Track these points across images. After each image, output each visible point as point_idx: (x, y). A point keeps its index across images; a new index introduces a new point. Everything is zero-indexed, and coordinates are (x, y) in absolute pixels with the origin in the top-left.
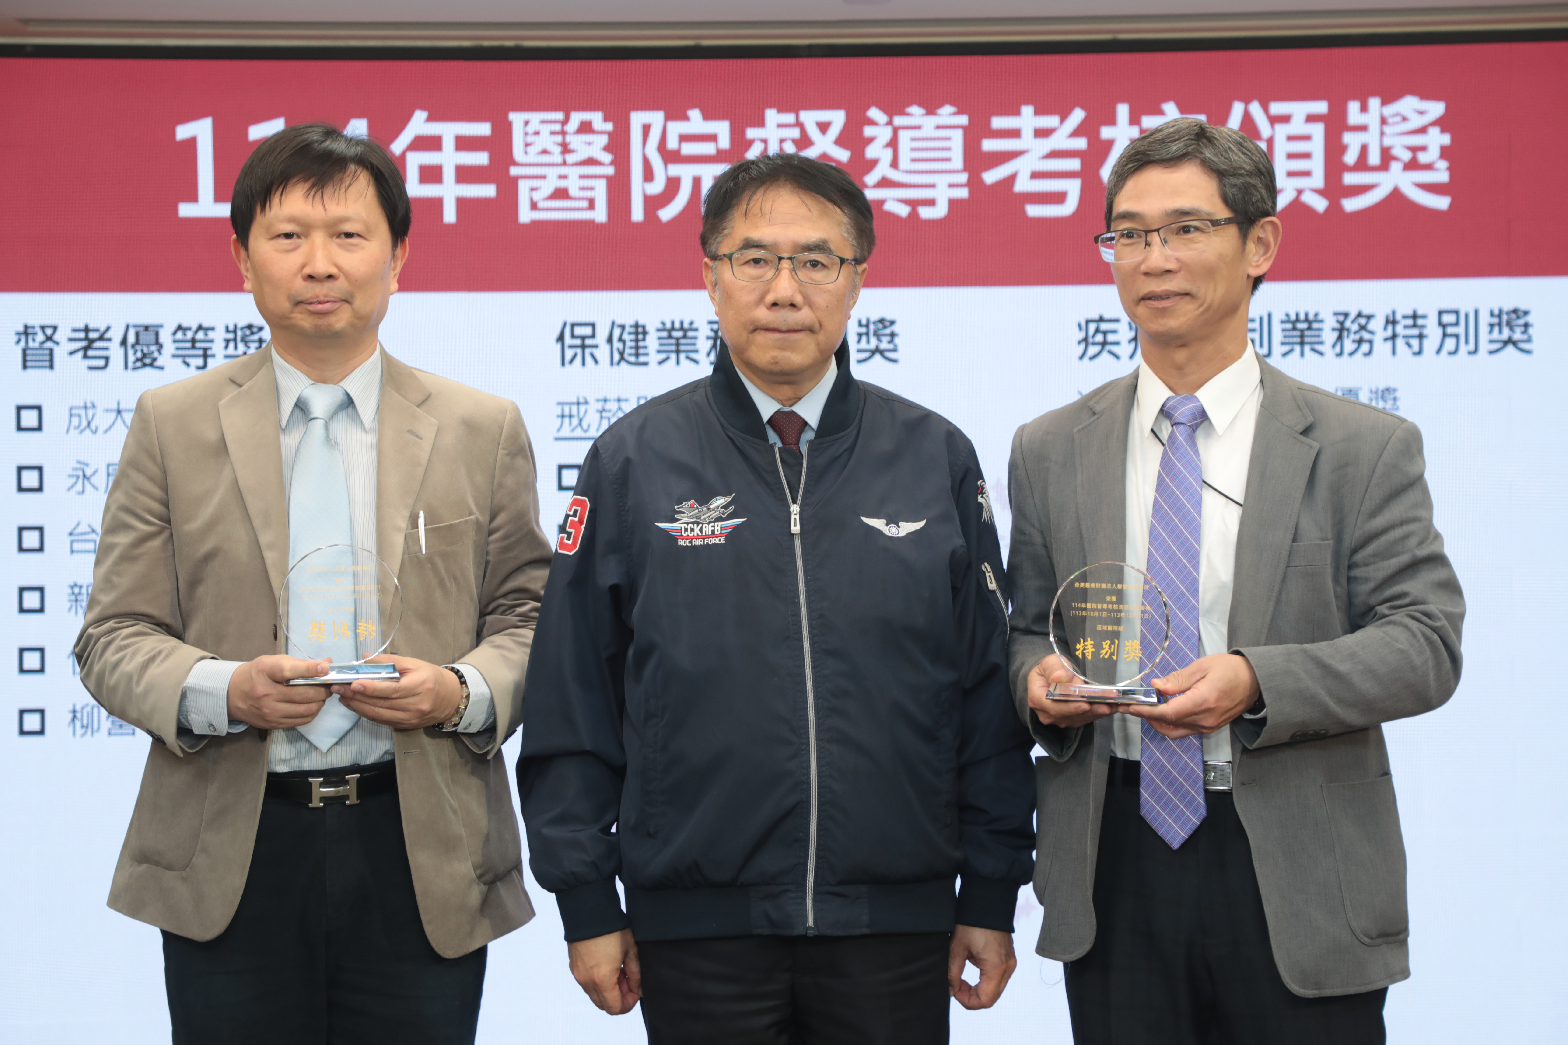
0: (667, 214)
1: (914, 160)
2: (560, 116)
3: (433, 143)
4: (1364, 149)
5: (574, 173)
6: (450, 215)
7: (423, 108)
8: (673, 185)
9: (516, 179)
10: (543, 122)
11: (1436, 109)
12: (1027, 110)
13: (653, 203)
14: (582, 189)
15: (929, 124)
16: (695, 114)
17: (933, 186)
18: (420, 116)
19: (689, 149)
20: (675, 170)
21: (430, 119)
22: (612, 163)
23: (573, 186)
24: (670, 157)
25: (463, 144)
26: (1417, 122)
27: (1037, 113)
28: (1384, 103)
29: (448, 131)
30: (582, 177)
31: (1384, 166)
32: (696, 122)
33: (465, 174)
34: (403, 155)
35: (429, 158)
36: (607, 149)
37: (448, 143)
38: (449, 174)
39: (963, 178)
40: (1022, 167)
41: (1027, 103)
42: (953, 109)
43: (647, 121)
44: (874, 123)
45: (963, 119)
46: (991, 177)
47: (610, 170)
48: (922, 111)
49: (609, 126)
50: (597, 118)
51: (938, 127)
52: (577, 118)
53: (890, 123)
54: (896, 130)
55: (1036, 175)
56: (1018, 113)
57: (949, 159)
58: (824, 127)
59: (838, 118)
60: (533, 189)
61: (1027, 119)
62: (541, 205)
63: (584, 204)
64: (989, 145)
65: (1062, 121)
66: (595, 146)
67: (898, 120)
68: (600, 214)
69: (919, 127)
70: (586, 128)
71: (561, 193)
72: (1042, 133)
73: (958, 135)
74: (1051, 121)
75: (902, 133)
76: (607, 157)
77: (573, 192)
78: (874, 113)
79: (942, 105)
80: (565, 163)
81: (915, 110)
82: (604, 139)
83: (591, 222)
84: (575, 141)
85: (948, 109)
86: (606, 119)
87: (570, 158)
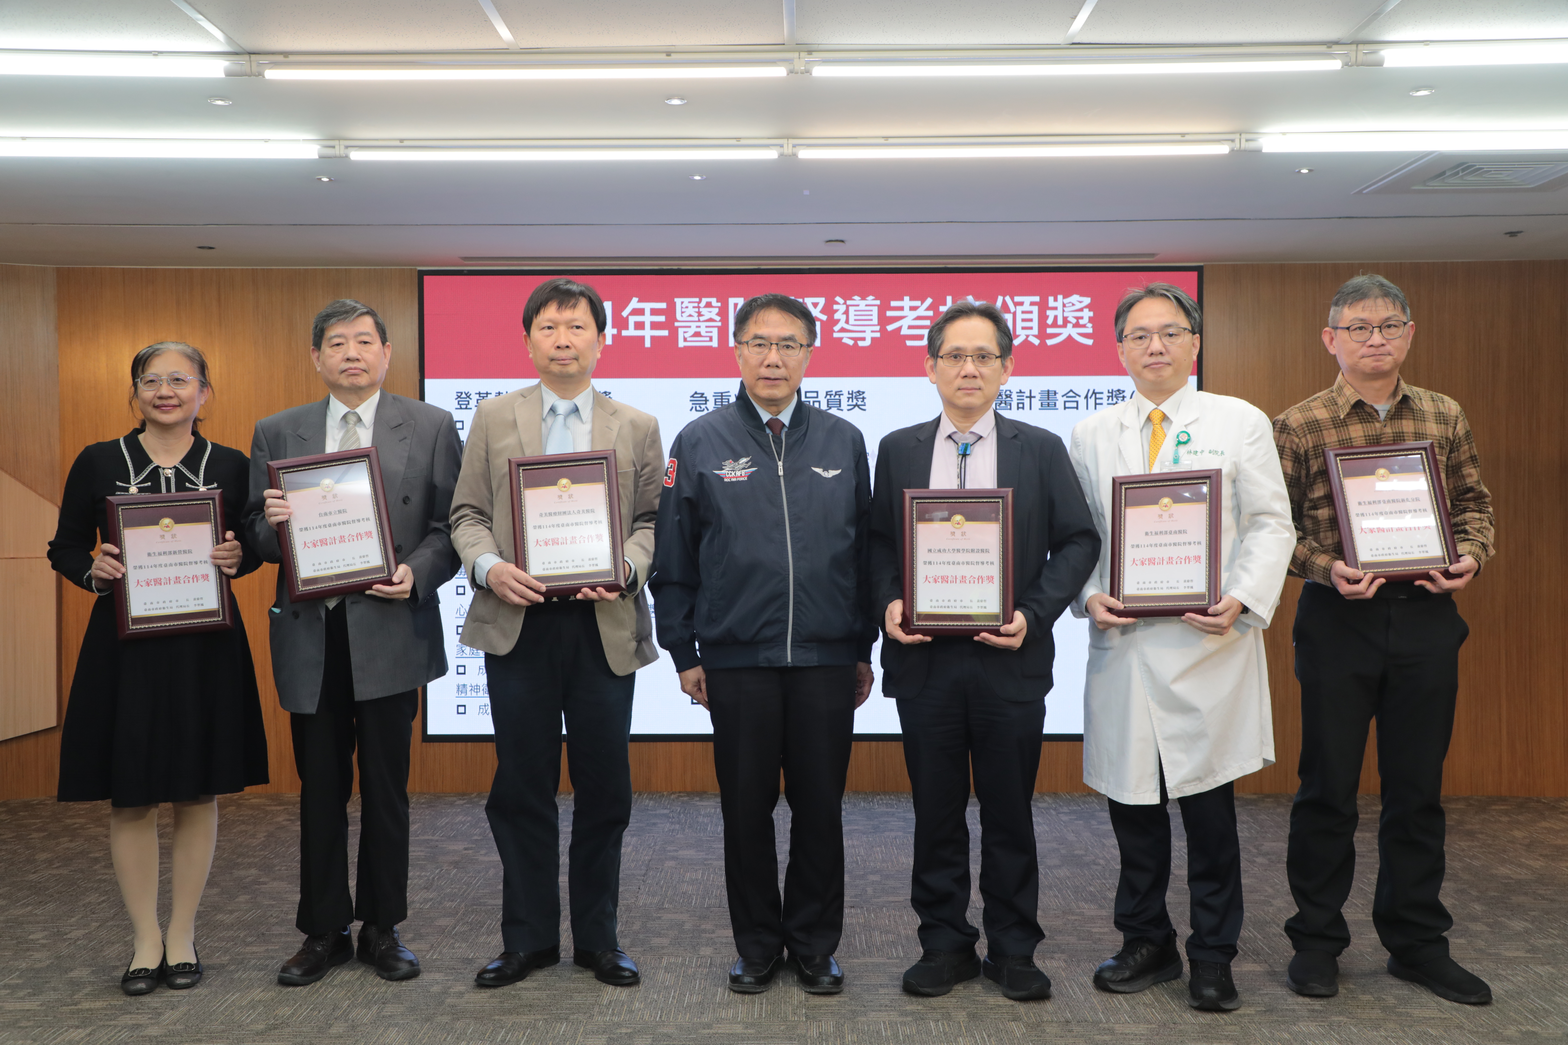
1: (855, 320)
2: (697, 300)
3: (641, 312)
4: (1056, 317)
5: (703, 325)
6: (648, 344)
7: (636, 297)
9: (678, 327)
10: (689, 302)
11: (1087, 300)
12: (907, 298)
14: (707, 332)
15: (863, 303)
17: (864, 332)
18: (635, 300)
21: (639, 301)
22: (720, 321)
23: (703, 331)
25: (654, 312)
26: (1079, 306)
27: (911, 300)
28: (1064, 298)
29: (648, 306)
30: (707, 327)
31: (1064, 325)
33: (655, 326)
34: (627, 317)
35: (639, 318)
36: (718, 314)
37: (647, 312)
38: (648, 326)
39: (878, 328)
40: (904, 324)
41: (906, 295)
42: (873, 298)
43: (736, 302)
44: (838, 303)
45: (878, 302)
46: (890, 328)
47: (719, 324)
48: (860, 298)
49: (719, 304)
50: (713, 301)
51: (866, 305)
52: (705, 300)
53: (845, 303)
54: (848, 307)
55: (910, 327)
56: (902, 299)
57: (872, 320)
58: (815, 305)
59: (821, 301)
60: (685, 332)
61: (907, 302)
62: (688, 339)
63: (708, 339)
64: (889, 313)
65: (922, 304)
66: (713, 313)
67: (849, 302)
68: (715, 344)
69: (858, 305)
70: (709, 305)
71: (697, 334)
72: (913, 308)
73: (875, 309)
74: (917, 303)
75: (850, 308)
76: (718, 318)
77: (703, 333)
78: (838, 299)
79: (868, 296)
80: (699, 321)
81: (856, 297)
82: (717, 310)
83: (711, 347)
84: (704, 311)
85: (871, 297)
86: (717, 301)
87: (702, 318)
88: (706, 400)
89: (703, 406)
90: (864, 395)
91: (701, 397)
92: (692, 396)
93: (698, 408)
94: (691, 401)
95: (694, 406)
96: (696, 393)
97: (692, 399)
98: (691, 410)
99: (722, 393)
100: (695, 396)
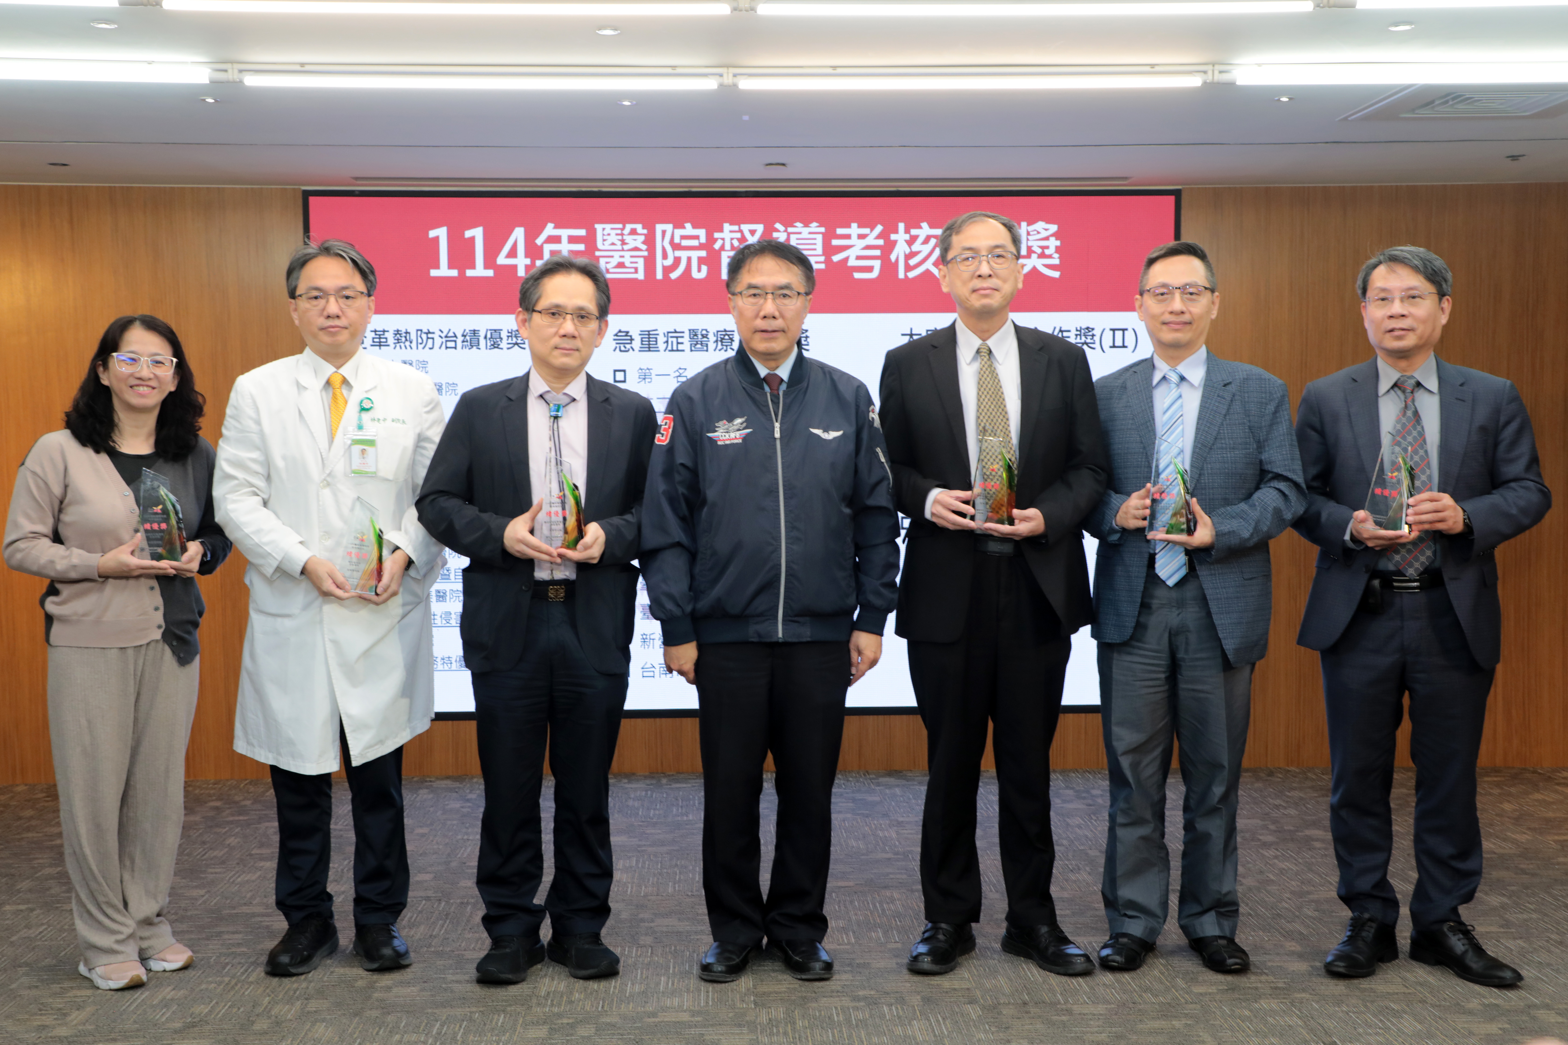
0: (674, 275)
2: (620, 226)
3: (557, 239)
5: (627, 254)
7: (552, 222)
8: (677, 260)
10: (612, 229)
11: (1053, 228)
12: (854, 226)
13: (667, 270)
14: (631, 263)
15: (805, 231)
16: (688, 226)
18: (550, 226)
19: (685, 243)
20: (678, 253)
21: (555, 228)
22: (647, 250)
23: (627, 261)
24: (676, 247)
25: (572, 240)
26: (1044, 234)
27: (859, 227)
29: (565, 233)
30: (632, 257)
32: (689, 229)
35: (555, 247)
36: (644, 243)
37: (565, 239)
39: (822, 259)
40: (852, 254)
41: (854, 222)
42: (817, 224)
43: (664, 229)
44: (777, 231)
45: (822, 230)
46: (836, 258)
47: (646, 254)
48: (802, 225)
49: (645, 231)
50: (639, 227)
51: (810, 233)
52: (629, 227)
53: (786, 231)
54: (789, 234)
55: (859, 258)
56: (849, 227)
57: (815, 249)
58: (753, 232)
59: (760, 228)
60: (607, 263)
61: (854, 230)
62: (611, 270)
63: (633, 270)
64: (835, 242)
65: (872, 231)
66: (638, 241)
67: (790, 230)
68: (641, 276)
69: (800, 233)
70: (633, 232)
71: (621, 265)
72: (862, 237)
73: (819, 238)
74: (866, 231)
75: (792, 236)
76: (644, 247)
77: (627, 264)
78: (778, 226)
79: (811, 222)
80: (623, 250)
81: (798, 224)
82: (642, 238)
83: (636, 279)
84: (628, 239)
85: (815, 224)
86: (644, 228)
87: (626, 247)
88: (632, 340)
89: (628, 346)
90: (808, 334)
91: (626, 336)
92: (616, 335)
93: (623, 348)
94: (615, 340)
95: (618, 346)
96: (620, 331)
97: (616, 338)
98: (615, 350)
99: (649, 331)
100: (620, 334)
